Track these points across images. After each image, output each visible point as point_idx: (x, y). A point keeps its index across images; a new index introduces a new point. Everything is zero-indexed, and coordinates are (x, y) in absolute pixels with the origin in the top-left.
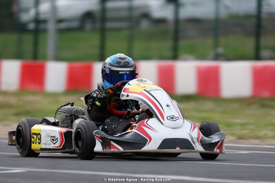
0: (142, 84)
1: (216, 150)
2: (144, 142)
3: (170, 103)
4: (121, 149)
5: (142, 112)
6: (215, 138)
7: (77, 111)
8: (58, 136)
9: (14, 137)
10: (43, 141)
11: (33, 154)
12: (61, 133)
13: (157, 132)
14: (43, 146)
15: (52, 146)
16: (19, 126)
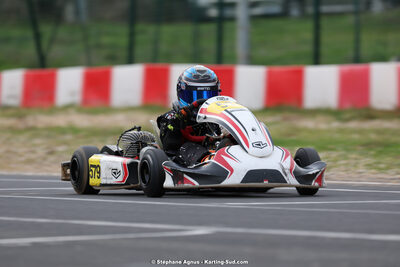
0: (223, 104)
1: (314, 184)
2: (224, 175)
3: (256, 127)
4: (197, 184)
5: (224, 137)
6: (313, 169)
7: (145, 137)
8: (120, 168)
9: (68, 171)
10: (103, 174)
11: (91, 191)
12: (124, 165)
13: (240, 163)
14: (104, 181)
15: (113, 181)
16: (74, 157)
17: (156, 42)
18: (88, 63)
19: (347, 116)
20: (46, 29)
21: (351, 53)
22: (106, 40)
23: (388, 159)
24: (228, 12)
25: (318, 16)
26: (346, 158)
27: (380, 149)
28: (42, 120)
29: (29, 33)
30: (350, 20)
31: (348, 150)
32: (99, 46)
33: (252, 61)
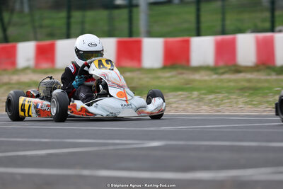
17: (83, 23)
18: (35, 39)
19: (221, 71)
20: (6, 16)
21: (219, 28)
23: (258, 98)
27: (251, 92)
31: (229, 93)
32: (41, 27)
33: (150, 34)
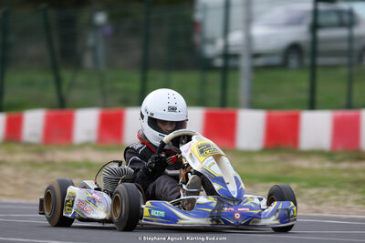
19: (339, 157)
20: (66, 75)
22: (120, 85)
24: (232, 62)
25: (313, 68)
26: (337, 194)
28: (60, 155)
29: (50, 78)
30: (344, 72)
31: (338, 187)
32: (114, 91)
